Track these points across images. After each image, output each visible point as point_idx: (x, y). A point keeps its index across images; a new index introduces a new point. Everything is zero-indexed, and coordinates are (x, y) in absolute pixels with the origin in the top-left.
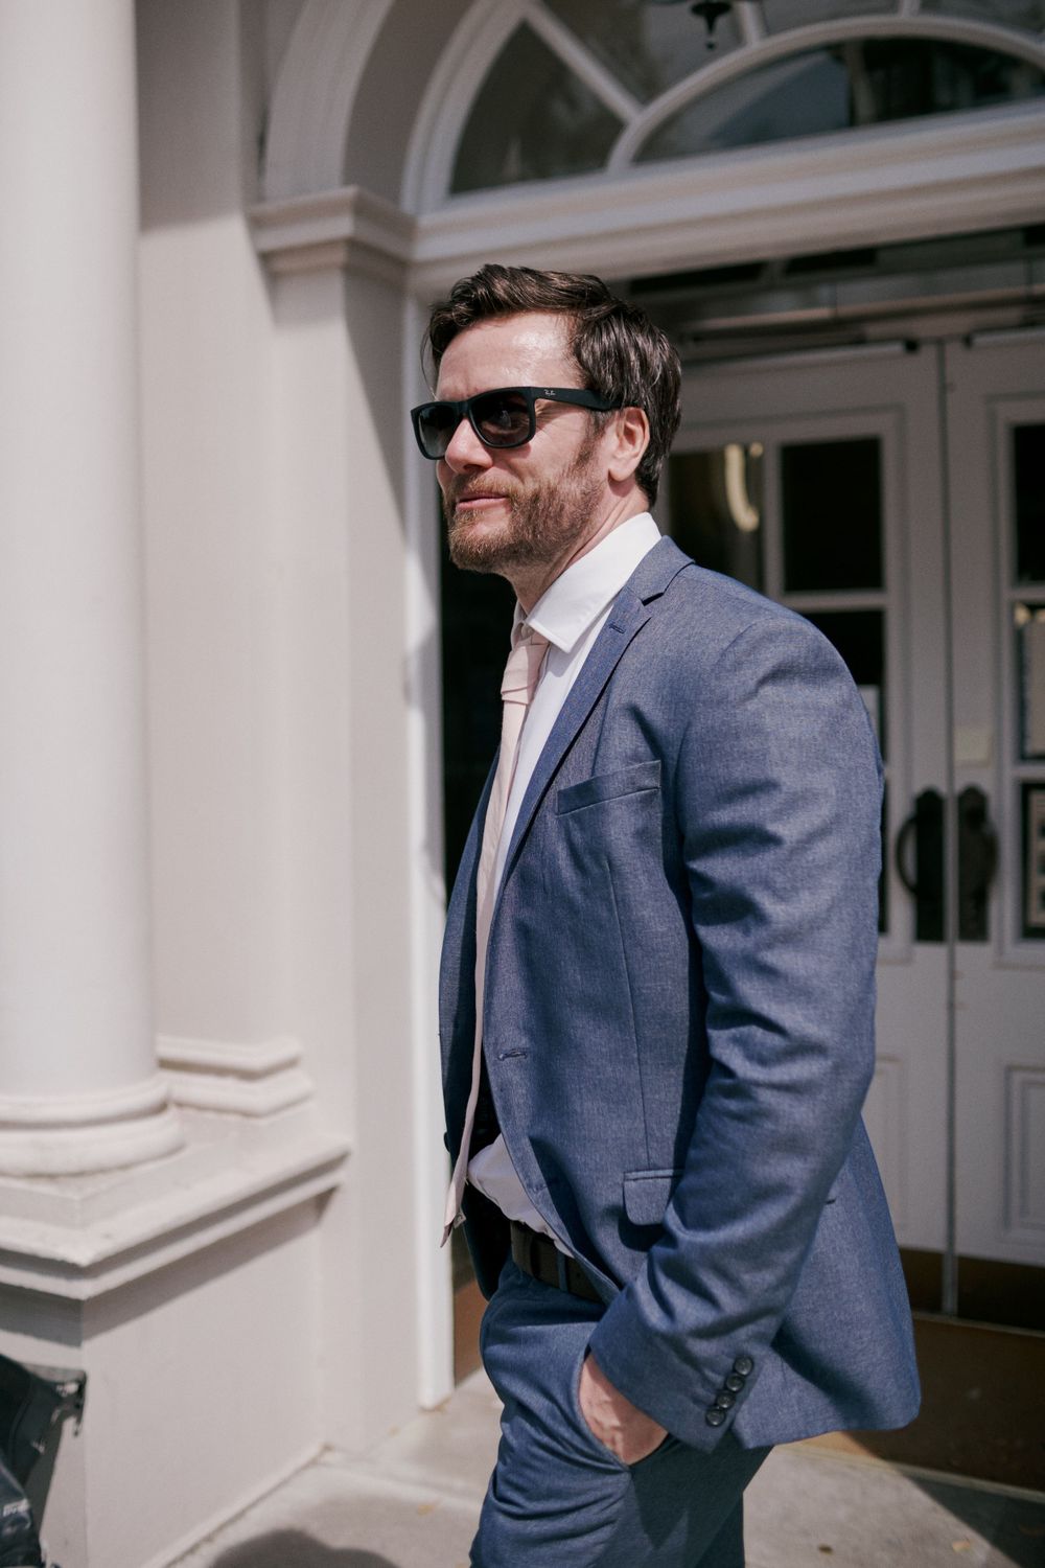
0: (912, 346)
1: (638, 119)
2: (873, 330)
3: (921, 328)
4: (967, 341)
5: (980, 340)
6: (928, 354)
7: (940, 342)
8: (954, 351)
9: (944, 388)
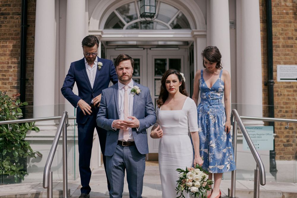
0: (144, 49)
1: (127, 25)
2: (139, 47)
3: (145, 47)
4: (150, 49)
5: (152, 49)
6: (146, 50)
7: (147, 49)
8: (149, 50)
9: (147, 54)
